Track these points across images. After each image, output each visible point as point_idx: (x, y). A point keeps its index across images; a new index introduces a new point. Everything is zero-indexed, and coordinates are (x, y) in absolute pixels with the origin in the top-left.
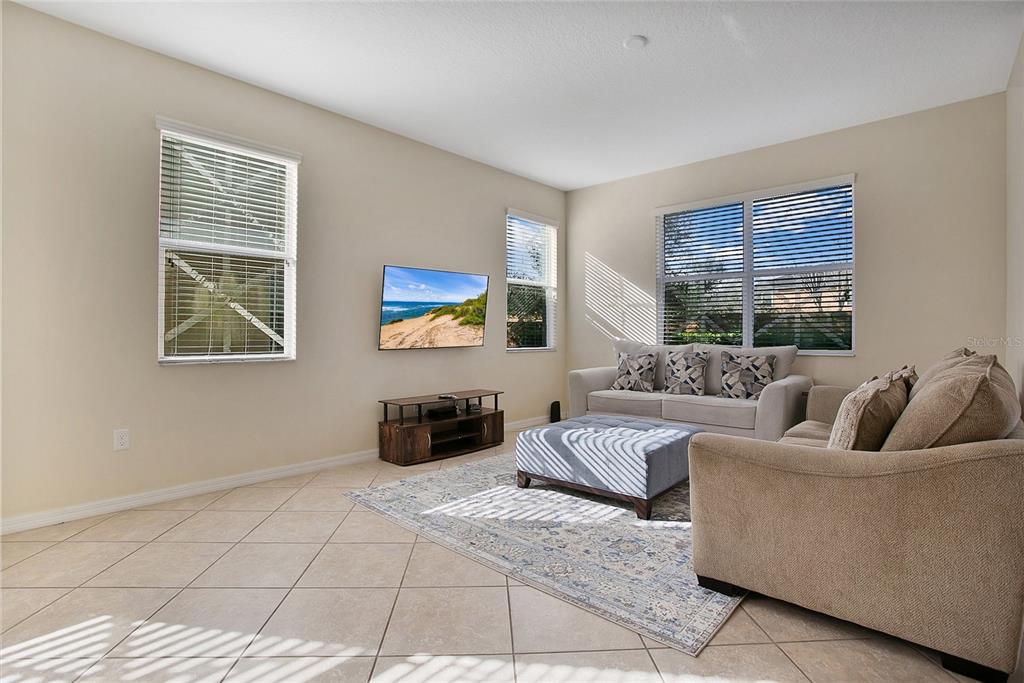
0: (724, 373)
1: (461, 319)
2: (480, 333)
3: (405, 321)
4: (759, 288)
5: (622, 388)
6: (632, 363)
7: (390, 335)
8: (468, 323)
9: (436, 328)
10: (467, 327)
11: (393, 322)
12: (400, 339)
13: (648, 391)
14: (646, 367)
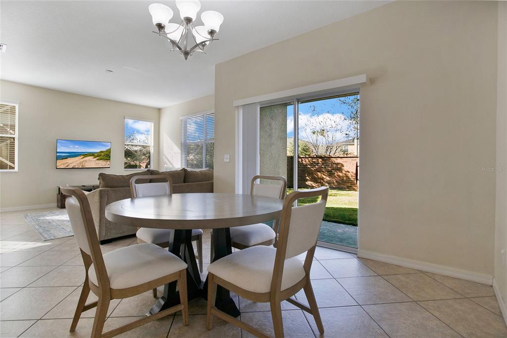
1: (98, 158)
2: (108, 163)
3: (69, 159)
7: (61, 164)
8: (101, 159)
9: (86, 161)
10: (101, 161)
11: (62, 159)
12: (67, 165)
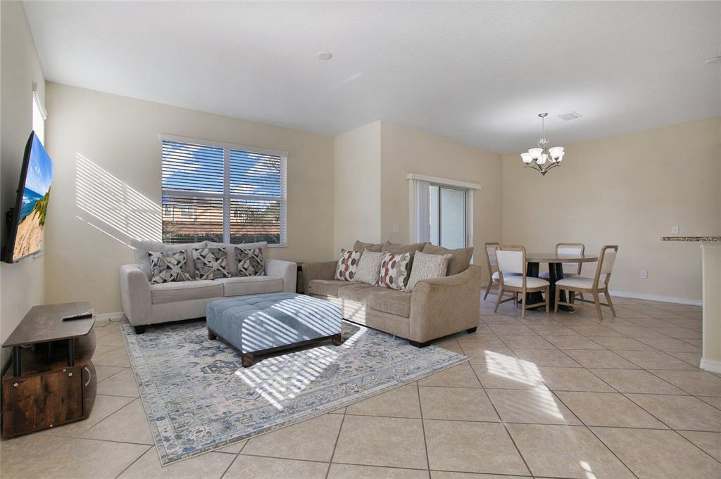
0: (240, 261)
1: (40, 217)
3: (27, 218)
4: (233, 203)
5: (165, 281)
6: (169, 259)
7: (19, 239)
8: (41, 223)
9: (33, 228)
11: (23, 220)
12: (21, 245)
13: (189, 280)
14: (183, 262)
